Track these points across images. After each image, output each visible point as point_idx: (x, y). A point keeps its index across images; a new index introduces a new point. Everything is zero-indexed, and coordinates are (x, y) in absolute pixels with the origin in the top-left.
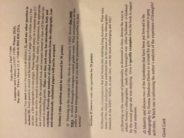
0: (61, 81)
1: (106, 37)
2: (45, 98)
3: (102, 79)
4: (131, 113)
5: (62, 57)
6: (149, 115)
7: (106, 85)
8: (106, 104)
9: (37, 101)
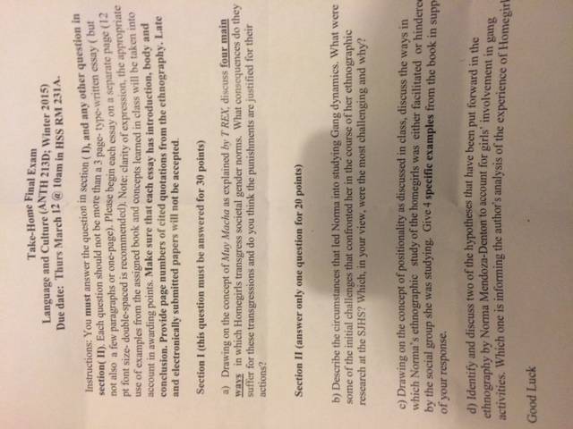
0: (201, 255)
1: (348, 113)
2: (152, 310)
3: (336, 249)
4: (430, 350)
5: (200, 180)
6: (487, 355)
7: (348, 267)
8: (350, 326)
9: (126, 317)
